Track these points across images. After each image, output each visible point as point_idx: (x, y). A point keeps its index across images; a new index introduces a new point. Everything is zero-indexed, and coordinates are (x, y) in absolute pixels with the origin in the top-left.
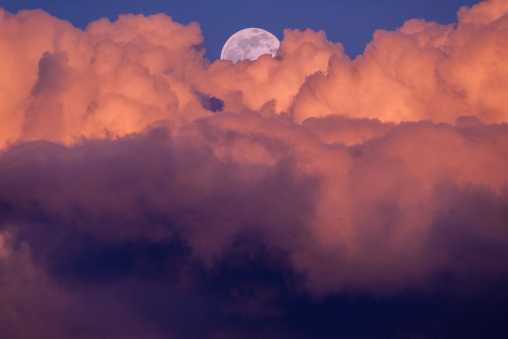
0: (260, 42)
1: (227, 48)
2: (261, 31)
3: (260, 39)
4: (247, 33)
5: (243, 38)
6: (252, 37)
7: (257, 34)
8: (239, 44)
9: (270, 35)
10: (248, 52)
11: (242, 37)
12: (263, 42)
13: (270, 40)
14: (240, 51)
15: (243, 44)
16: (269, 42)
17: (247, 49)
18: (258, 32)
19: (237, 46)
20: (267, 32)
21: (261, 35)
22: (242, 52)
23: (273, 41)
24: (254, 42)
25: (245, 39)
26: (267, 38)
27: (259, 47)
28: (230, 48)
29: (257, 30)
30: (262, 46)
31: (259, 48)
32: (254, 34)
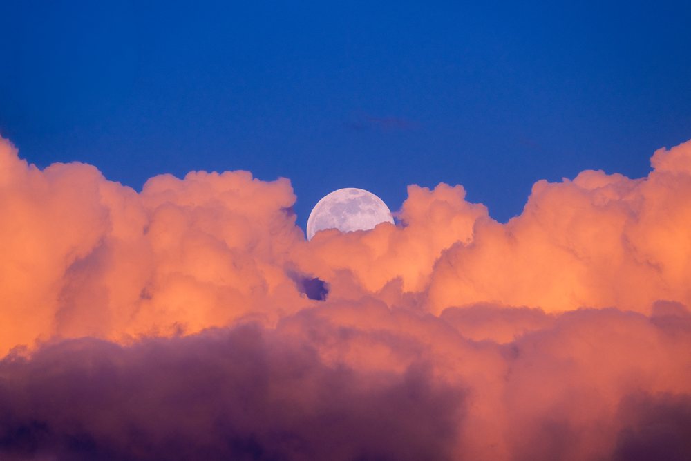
0: (360, 206)
1: (315, 215)
2: (362, 192)
3: (360, 203)
4: (343, 195)
5: (337, 202)
6: (349, 200)
7: (357, 196)
8: (330, 210)
9: (374, 197)
10: (345, 220)
11: (335, 200)
12: (363, 206)
13: (374, 204)
14: (333, 219)
15: (336, 209)
16: (372, 207)
17: (343, 217)
18: (357, 193)
19: (330, 213)
20: (370, 194)
21: (362, 197)
22: (336, 220)
23: (378, 206)
24: (353, 207)
25: (339, 203)
26: (370, 202)
27: (359, 213)
28: (319, 215)
29: (356, 191)
30: (363, 212)
31: (359, 215)
32: (352, 196)
